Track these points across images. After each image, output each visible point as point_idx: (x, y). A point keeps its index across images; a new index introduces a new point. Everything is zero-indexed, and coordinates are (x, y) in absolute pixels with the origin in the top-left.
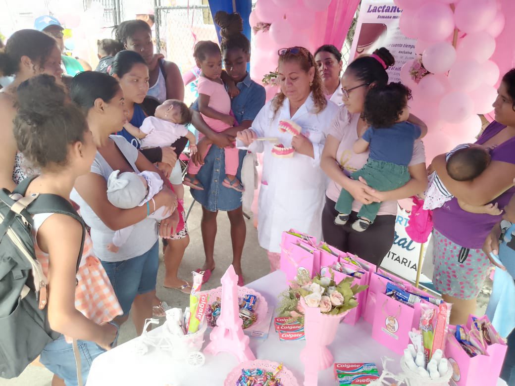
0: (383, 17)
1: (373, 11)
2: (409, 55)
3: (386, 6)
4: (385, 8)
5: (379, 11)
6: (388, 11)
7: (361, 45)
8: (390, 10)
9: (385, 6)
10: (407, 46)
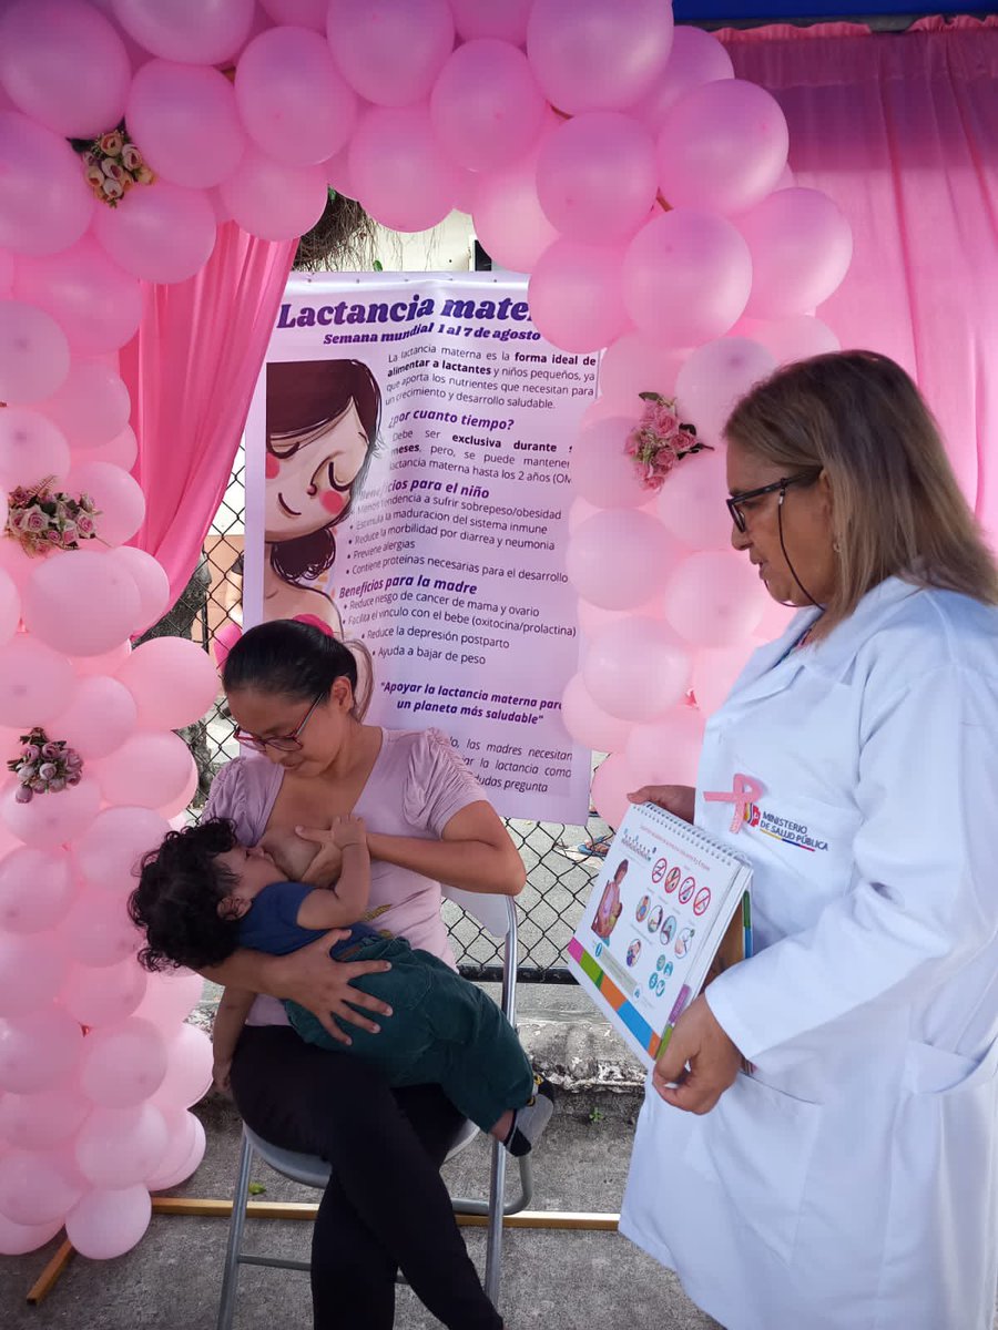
0: (347, 339)
1: (301, 324)
2: (493, 452)
3: (349, 305)
4: (347, 312)
5: (324, 322)
6: (361, 320)
7: (285, 431)
8: (366, 316)
9: (343, 306)
10: (474, 422)
